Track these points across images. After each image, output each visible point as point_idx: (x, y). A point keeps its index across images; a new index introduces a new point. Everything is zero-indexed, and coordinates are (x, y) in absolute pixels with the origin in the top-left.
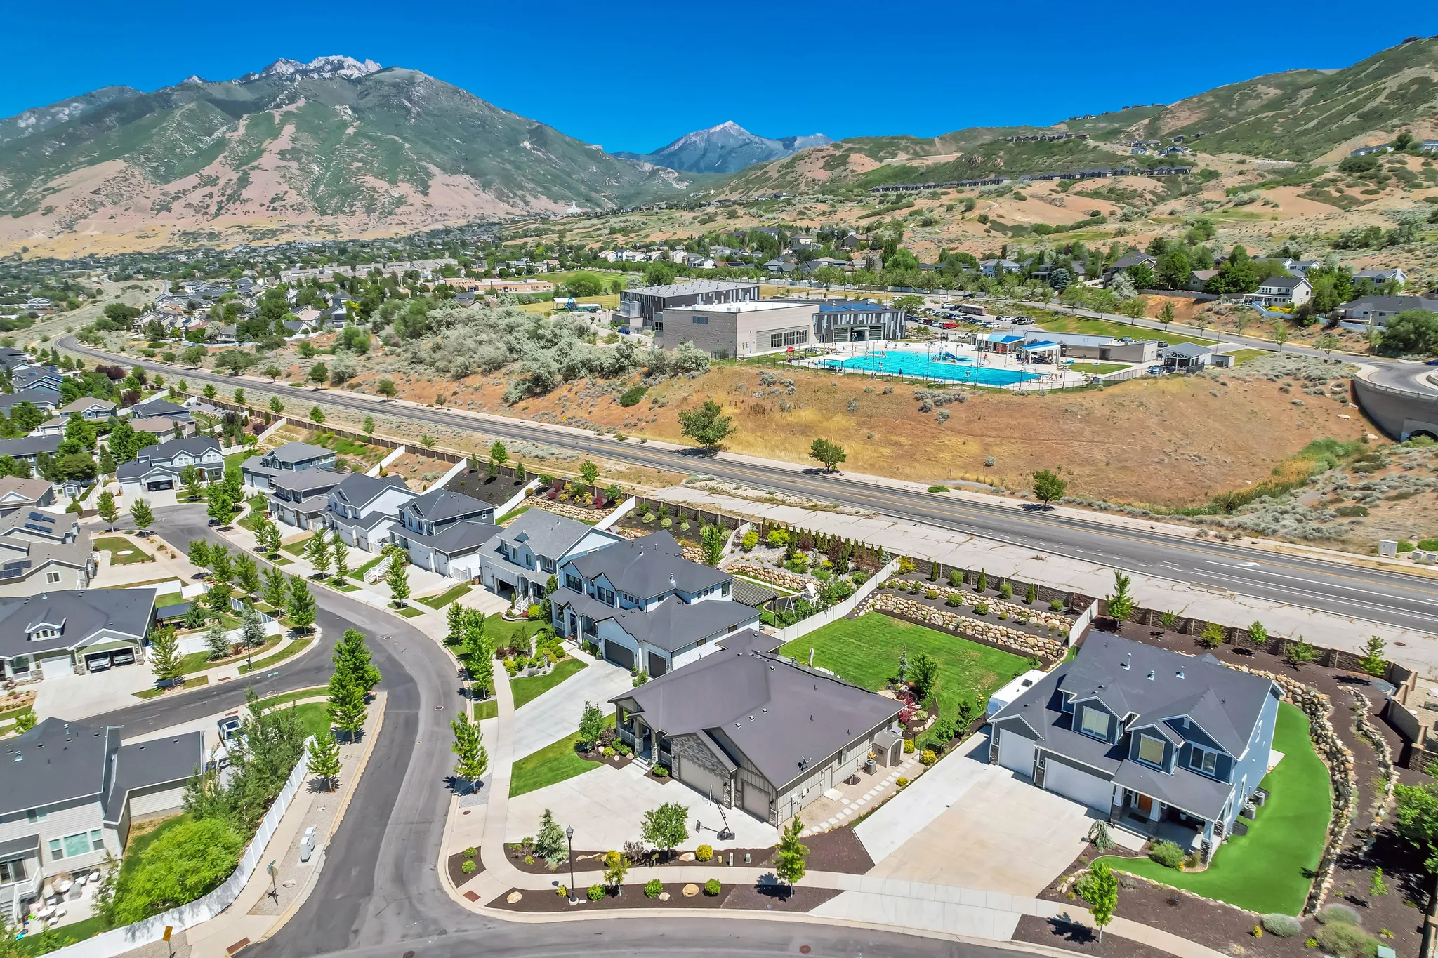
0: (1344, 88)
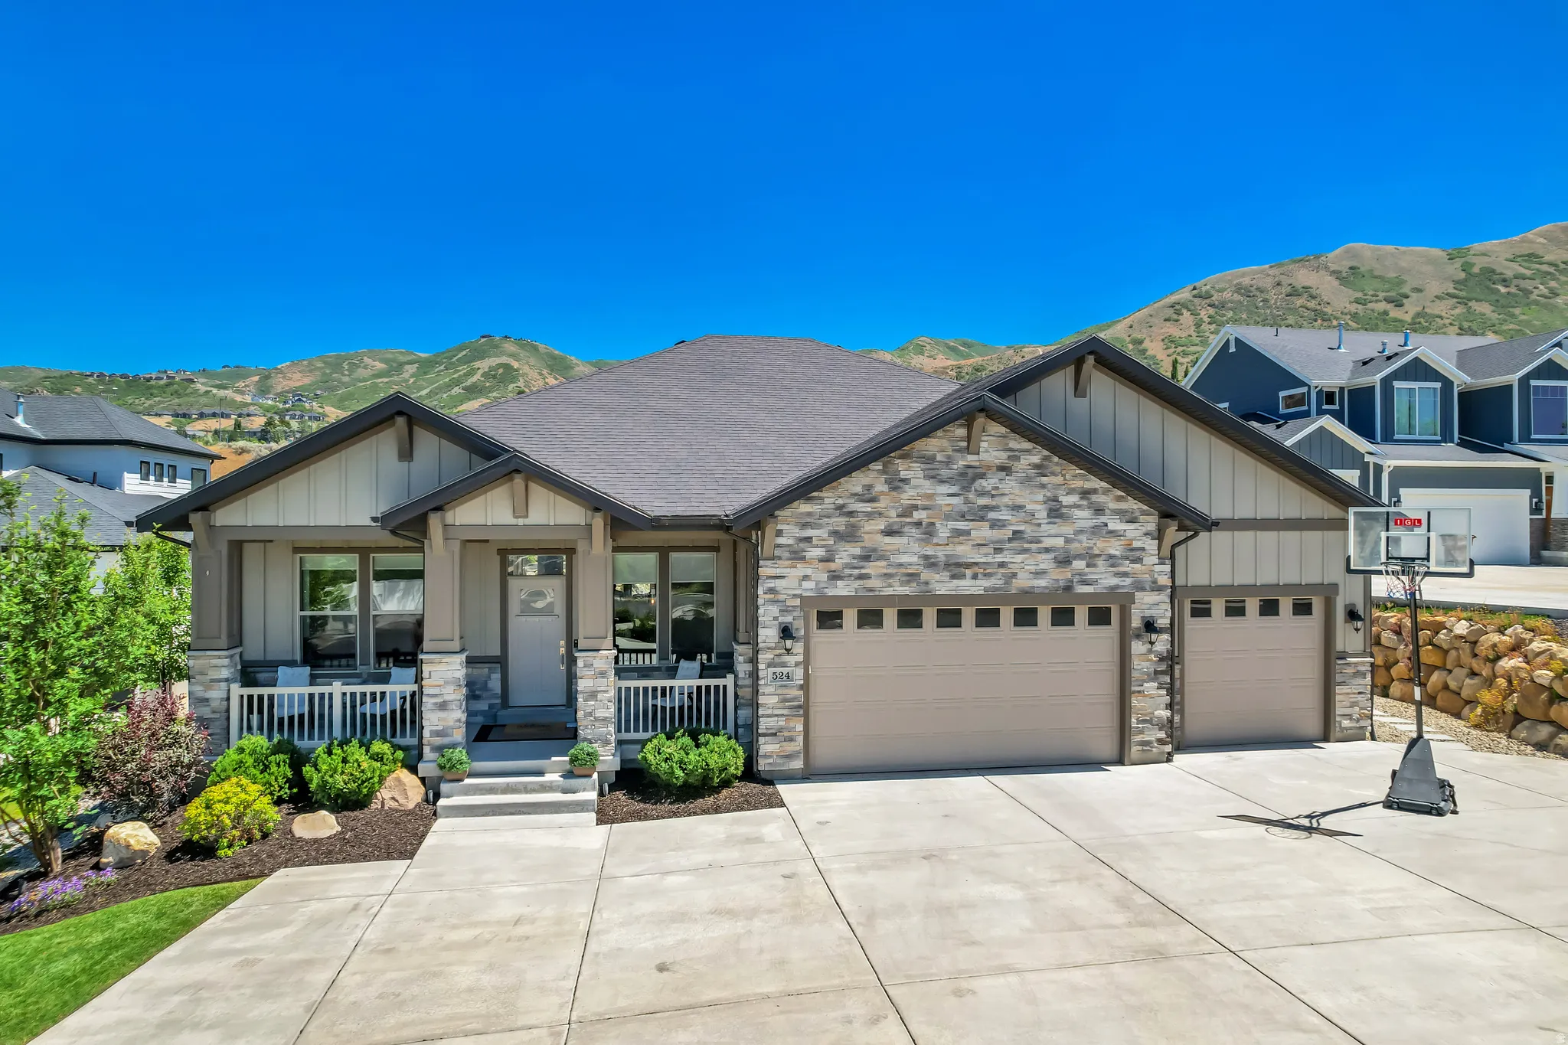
0: (442, 367)
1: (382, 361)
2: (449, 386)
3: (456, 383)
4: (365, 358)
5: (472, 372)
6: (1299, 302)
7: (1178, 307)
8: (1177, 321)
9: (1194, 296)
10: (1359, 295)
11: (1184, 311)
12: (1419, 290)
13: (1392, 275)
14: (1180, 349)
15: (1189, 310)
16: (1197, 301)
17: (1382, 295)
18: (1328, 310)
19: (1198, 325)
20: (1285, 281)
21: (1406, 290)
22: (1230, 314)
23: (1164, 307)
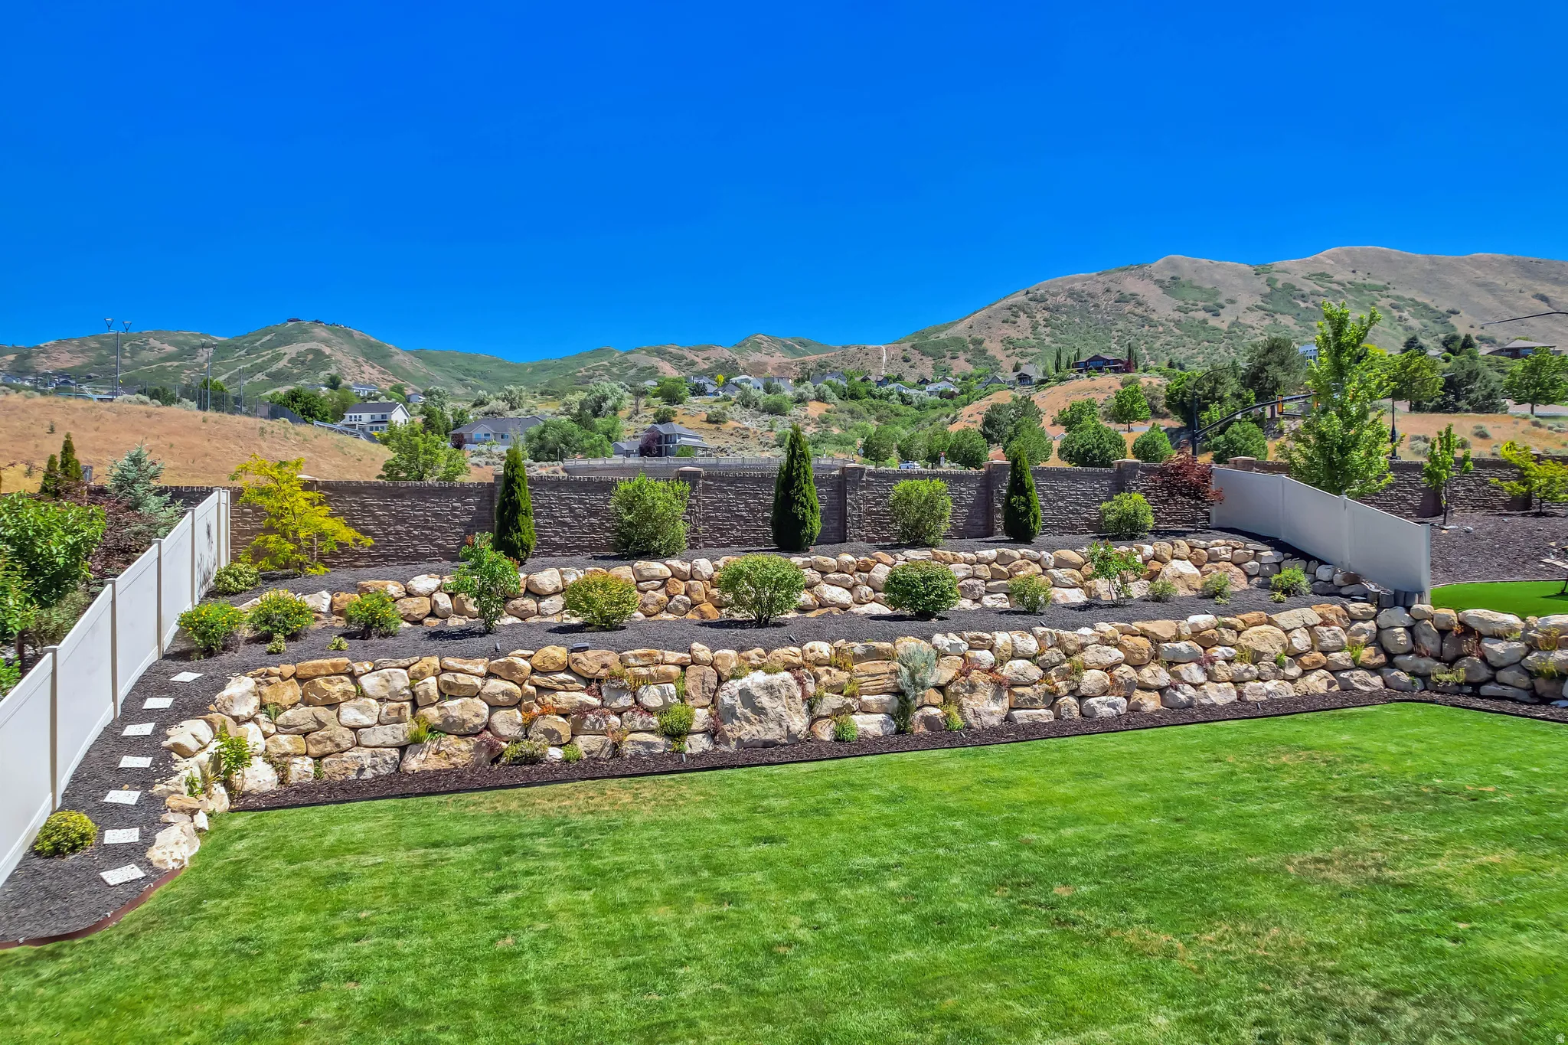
1: (170, 344)
2: (251, 372)
3: (260, 369)
4: (151, 340)
5: (277, 358)
6: (1128, 308)
7: (1015, 310)
8: (1015, 323)
9: (1030, 300)
10: (1181, 303)
11: (1021, 314)
12: (1232, 302)
13: (1209, 286)
14: (1018, 350)
15: (1025, 313)
16: (1033, 304)
17: (1201, 304)
18: (1154, 317)
19: (1034, 328)
20: (1114, 287)
21: (1221, 301)
22: (1064, 318)
23: (1003, 309)
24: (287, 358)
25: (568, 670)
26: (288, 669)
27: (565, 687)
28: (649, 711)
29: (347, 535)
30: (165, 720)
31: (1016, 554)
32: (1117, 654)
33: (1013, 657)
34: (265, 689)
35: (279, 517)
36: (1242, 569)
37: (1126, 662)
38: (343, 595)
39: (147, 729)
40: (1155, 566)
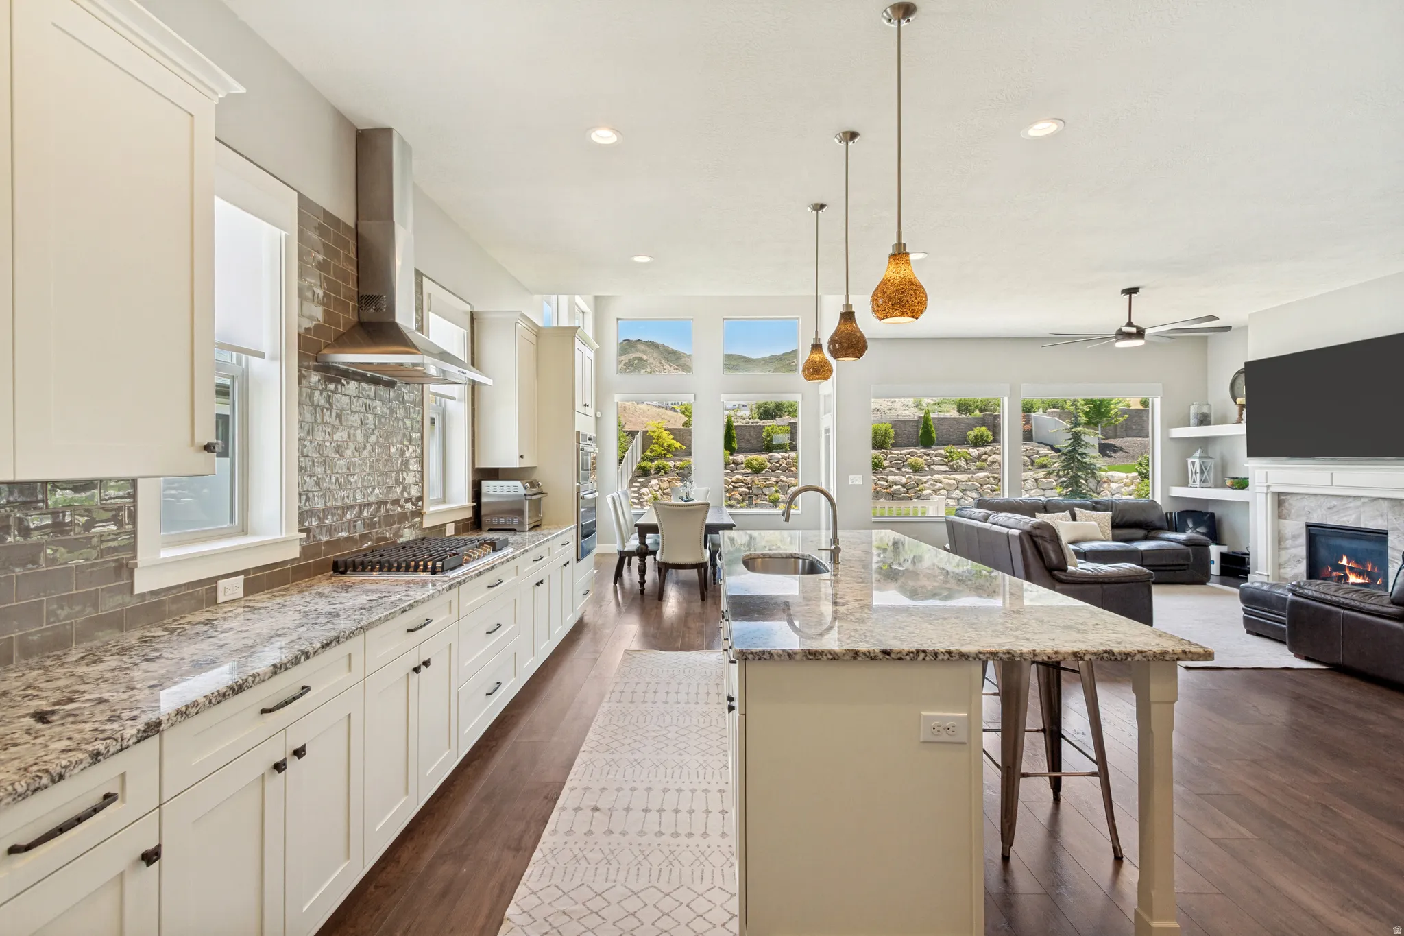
24: (623, 362)
25: (742, 482)
26: (666, 479)
27: (741, 487)
28: (766, 495)
29: (677, 445)
30: (639, 488)
31: (918, 451)
32: (939, 485)
33: (896, 484)
34: (660, 483)
35: (658, 439)
36: (1030, 459)
37: (943, 488)
38: (678, 463)
39: (636, 489)
40: (984, 457)
